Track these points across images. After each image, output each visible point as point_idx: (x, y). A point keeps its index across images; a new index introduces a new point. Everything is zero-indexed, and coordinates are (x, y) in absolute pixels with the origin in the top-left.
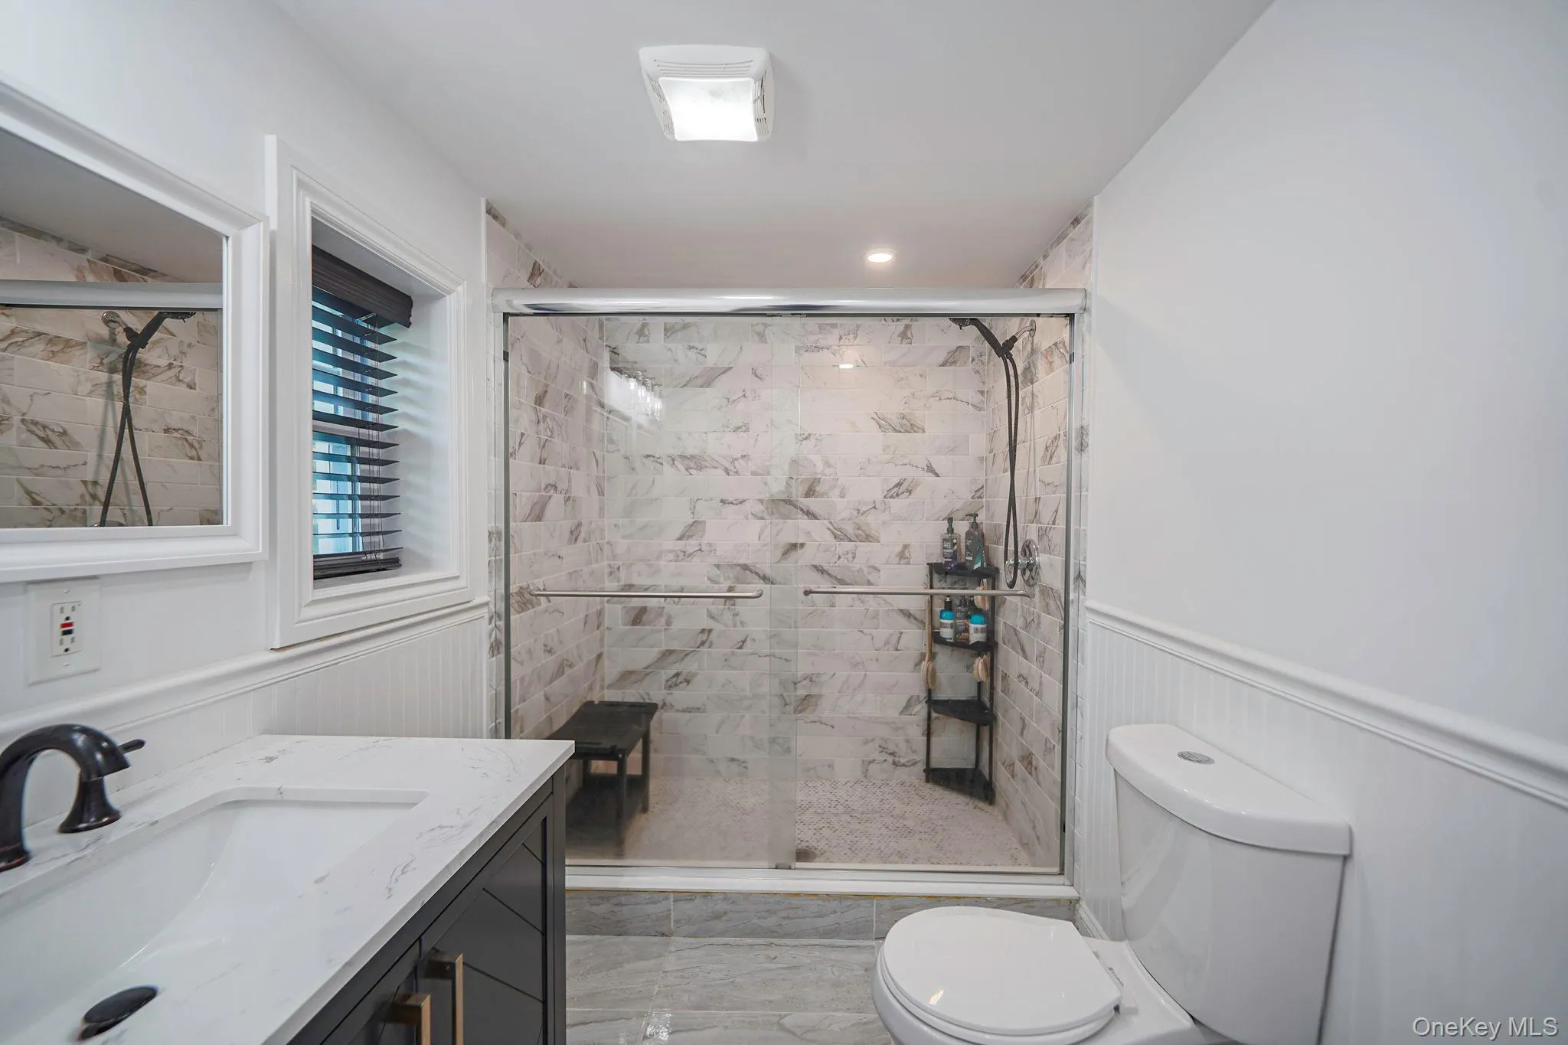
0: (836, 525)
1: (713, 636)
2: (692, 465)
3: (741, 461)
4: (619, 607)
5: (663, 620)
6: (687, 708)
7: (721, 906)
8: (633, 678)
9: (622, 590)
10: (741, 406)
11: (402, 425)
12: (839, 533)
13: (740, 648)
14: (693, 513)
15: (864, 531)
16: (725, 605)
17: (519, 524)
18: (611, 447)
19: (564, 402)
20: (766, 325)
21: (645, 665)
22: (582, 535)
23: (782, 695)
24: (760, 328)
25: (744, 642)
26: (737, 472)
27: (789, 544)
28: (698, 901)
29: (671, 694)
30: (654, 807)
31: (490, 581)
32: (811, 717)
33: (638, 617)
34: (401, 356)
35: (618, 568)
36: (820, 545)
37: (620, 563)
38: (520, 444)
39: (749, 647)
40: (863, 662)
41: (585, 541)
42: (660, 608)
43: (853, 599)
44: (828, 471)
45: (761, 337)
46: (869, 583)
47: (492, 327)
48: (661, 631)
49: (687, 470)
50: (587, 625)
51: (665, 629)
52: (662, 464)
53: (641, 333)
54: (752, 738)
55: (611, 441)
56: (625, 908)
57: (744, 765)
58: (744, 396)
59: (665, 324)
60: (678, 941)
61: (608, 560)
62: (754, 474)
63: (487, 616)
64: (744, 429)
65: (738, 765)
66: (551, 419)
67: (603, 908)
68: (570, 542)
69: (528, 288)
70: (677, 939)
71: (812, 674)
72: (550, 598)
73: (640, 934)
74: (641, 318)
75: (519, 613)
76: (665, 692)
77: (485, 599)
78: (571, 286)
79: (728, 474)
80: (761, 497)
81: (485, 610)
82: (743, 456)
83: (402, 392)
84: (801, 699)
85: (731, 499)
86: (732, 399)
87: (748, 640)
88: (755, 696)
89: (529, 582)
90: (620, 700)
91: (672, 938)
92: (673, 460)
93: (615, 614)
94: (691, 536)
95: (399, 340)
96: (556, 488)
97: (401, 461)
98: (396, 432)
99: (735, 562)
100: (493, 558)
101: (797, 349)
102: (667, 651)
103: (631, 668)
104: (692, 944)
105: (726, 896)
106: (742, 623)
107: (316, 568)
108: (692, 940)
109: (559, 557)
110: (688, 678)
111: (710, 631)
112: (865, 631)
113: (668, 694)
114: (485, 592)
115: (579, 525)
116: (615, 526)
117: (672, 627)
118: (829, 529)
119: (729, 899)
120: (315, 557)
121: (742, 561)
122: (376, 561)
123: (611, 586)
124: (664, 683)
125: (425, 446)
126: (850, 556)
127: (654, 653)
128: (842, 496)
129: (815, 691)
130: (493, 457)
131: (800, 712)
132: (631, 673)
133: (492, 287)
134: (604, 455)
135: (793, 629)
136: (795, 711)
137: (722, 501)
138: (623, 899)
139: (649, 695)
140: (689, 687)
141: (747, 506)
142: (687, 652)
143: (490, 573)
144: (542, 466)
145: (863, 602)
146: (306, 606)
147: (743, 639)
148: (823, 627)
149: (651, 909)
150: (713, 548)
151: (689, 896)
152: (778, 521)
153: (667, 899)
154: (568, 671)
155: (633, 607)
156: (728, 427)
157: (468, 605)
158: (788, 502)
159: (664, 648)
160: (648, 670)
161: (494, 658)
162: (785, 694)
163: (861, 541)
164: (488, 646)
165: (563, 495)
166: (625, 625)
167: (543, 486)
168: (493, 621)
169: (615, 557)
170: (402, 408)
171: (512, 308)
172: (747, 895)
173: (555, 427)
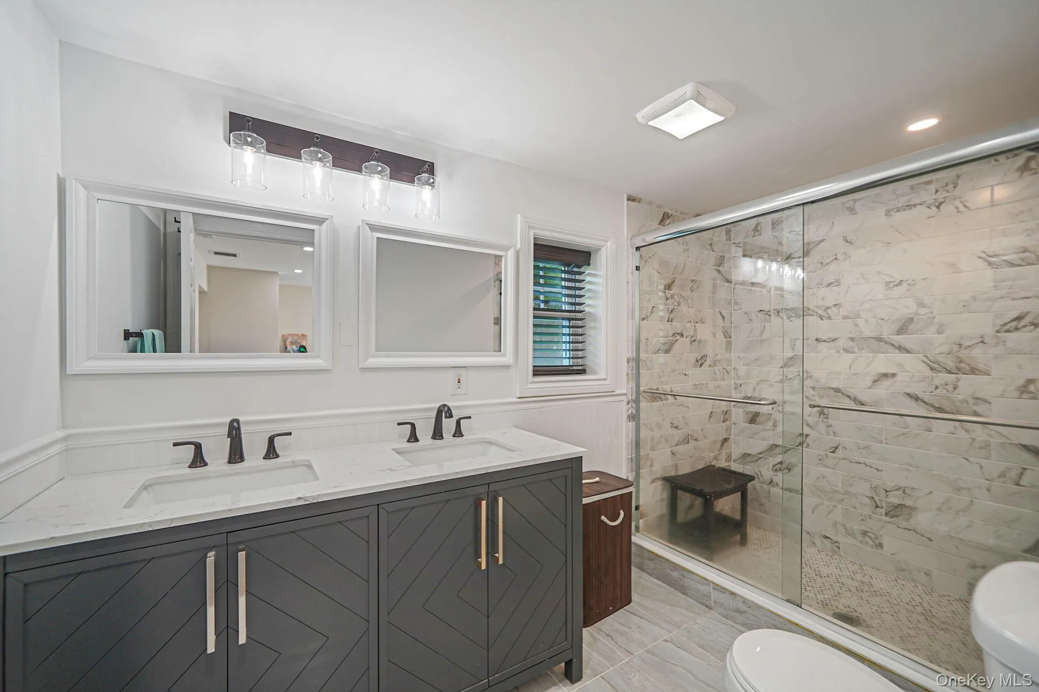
0: (931, 358)
1: (809, 440)
2: (793, 314)
3: (833, 309)
4: (741, 410)
5: (771, 423)
6: (788, 488)
7: (741, 606)
8: (749, 459)
9: (744, 399)
10: (833, 267)
11: (587, 309)
12: (937, 366)
13: (833, 452)
14: (793, 349)
15: (969, 365)
16: (819, 418)
17: (650, 355)
18: (736, 307)
19: (690, 285)
20: (855, 201)
21: (758, 451)
22: (708, 363)
23: (873, 498)
24: (851, 204)
25: (836, 448)
26: (829, 318)
27: (881, 374)
28: (727, 595)
29: (777, 475)
30: (751, 546)
31: (628, 383)
32: (904, 524)
33: (754, 419)
34: (588, 279)
35: (741, 385)
36: (913, 375)
37: (742, 382)
38: (651, 312)
39: (840, 453)
40: (969, 489)
41: (710, 366)
42: (769, 414)
43: (955, 427)
44: (922, 311)
45: (852, 210)
46: (976, 414)
47: (631, 256)
48: (769, 430)
49: (788, 318)
50: (711, 419)
51: (772, 429)
52: (770, 315)
53: (756, 229)
54: (844, 526)
55: (736, 303)
56: (686, 579)
57: (836, 544)
58: (836, 259)
59: (772, 220)
60: (713, 614)
61: (734, 379)
62: (845, 318)
63: (625, 400)
64: (836, 284)
65: (831, 543)
66: (678, 296)
67: (675, 574)
68: (695, 366)
69: (659, 228)
70: (714, 613)
71: (906, 487)
72: (676, 397)
73: (695, 600)
74: (755, 219)
75: (650, 402)
76: (773, 473)
77: (625, 392)
78: (697, 215)
79: (822, 319)
80: (851, 336)
81: (625, 397)
82: (835, 305)
83: (587, 295)
84: (893, 506)
85: (824, 338)
86: (825, 263)
87: (840, 447)
88: (846, 493)
89: (659, 387)
90: (742, 472)
91: (712, 611)
92: (779, 312)
93: (738, 415)
94: (793, 365)
95: (587, 272)
96: (682, 335)
97: (587, 326)
98: (586, 313)
99: (828, 385)
100: (630, 372)
101: (888, 213)
102: (774, 445)
103: (749, 452)
104: (721, 620)
105: (745, 601)
106: (834, 433)
107: (534, 371)
108: (724, 619)
109: (685, 375)
110: (789, 467)
111: (807, 436)
112: (971, 459)
113: (774, 475)
114: (625, 387)
115: (705, 356)
116: (739, 357)
117: (777, 429)
118: (924, 362)
119: (747, 604)
120: (534, 366)
121: (833, 386)
122: (573, 370)
123: (736, 396)
124: (771, 467)
125: (594, 318)
126: (950, 387)
127: (764, 445)
128: (940, 332)
129: (908, 502)
130: (631, 321)
131: (892, 517)
132: (749, 455)
133: (631, 236)
134: (731, 313)
135: (884, 445)
136: (886, 514)
137: (817, 340)
138: (686, 574)
139: (761, 472)
140: (789, 474)
141: (839, 343)
142: (788, 448)
143: (628, 379)
144: (670, 323)
145: (967, 431)
146: (530, 383)
147: (835, 445)
148: (917, 448)
149: (700, 587)
150: (809, 375)
151: (723, 590)
152: (867, 355)
153: (709, 585)
154: (692, 443)
155: (750, 412)
156: (821, 284)
157: (614, 393)
158: (880, 340)
159: (771, 442)
160: (761, 456)
161: (631, 423)
162: (876, 498)
163: (964, 374)
164: (626, 416)
165: (689, 339)
166: (744, 423)
167: (671, 334)
168: (630, 404)
169: (739, 378)
170: (587, 302)
171: (646, 242)
172: (760, 607)
173: (681, 300)
